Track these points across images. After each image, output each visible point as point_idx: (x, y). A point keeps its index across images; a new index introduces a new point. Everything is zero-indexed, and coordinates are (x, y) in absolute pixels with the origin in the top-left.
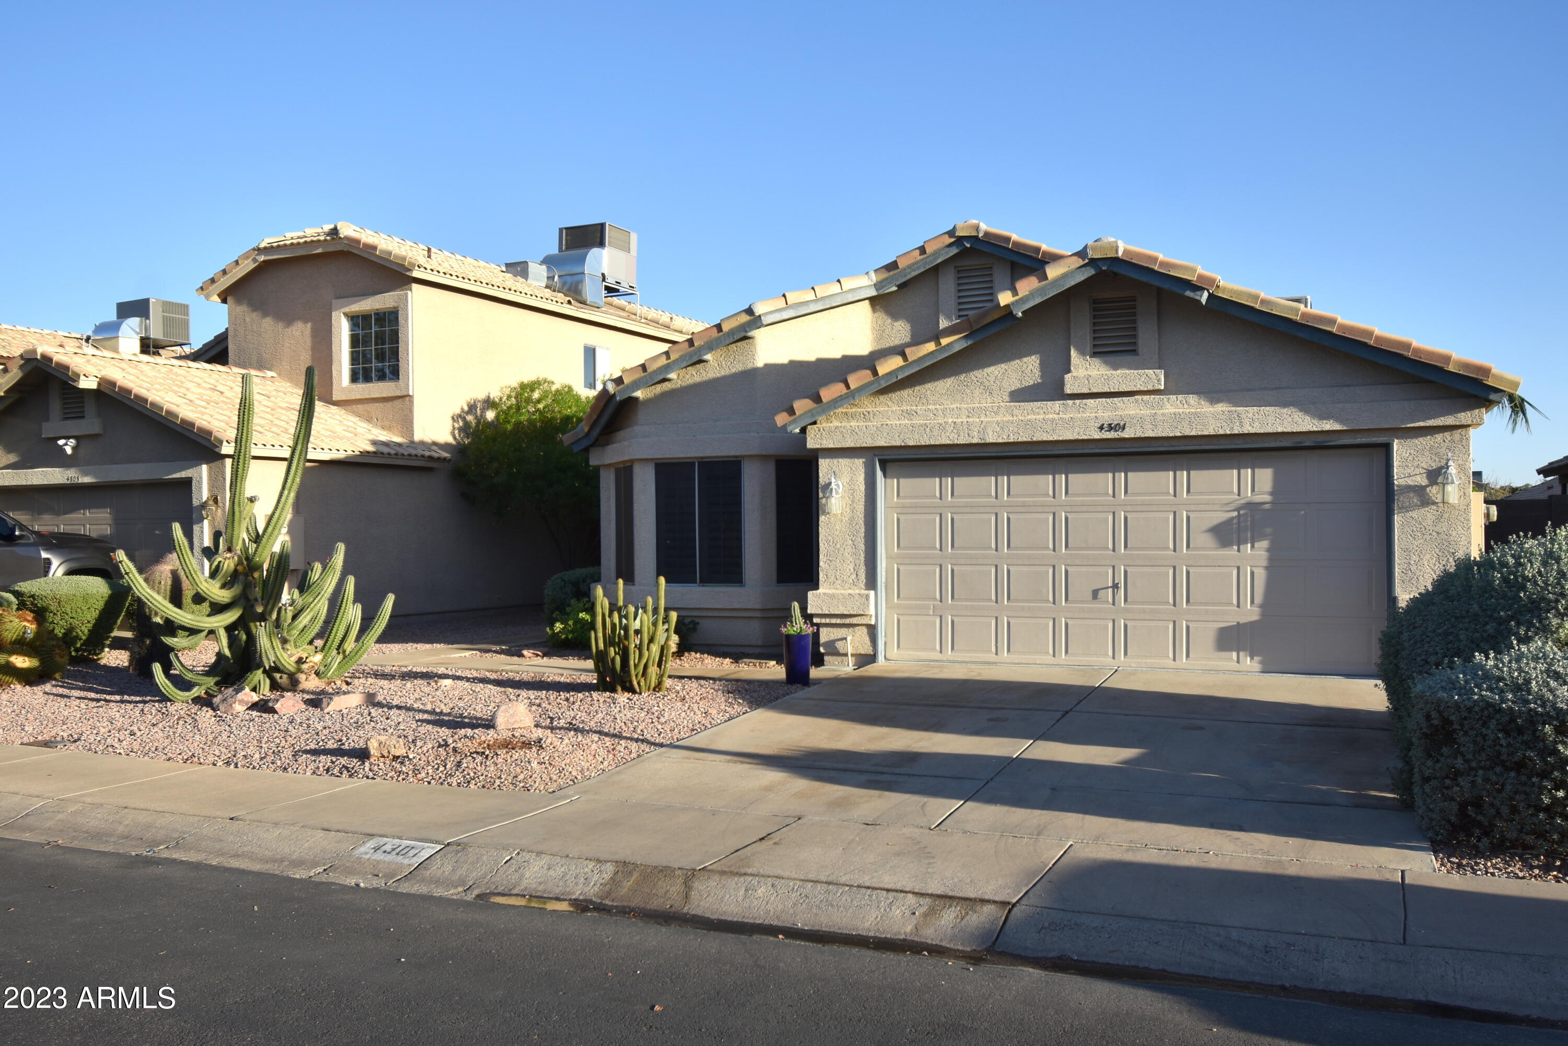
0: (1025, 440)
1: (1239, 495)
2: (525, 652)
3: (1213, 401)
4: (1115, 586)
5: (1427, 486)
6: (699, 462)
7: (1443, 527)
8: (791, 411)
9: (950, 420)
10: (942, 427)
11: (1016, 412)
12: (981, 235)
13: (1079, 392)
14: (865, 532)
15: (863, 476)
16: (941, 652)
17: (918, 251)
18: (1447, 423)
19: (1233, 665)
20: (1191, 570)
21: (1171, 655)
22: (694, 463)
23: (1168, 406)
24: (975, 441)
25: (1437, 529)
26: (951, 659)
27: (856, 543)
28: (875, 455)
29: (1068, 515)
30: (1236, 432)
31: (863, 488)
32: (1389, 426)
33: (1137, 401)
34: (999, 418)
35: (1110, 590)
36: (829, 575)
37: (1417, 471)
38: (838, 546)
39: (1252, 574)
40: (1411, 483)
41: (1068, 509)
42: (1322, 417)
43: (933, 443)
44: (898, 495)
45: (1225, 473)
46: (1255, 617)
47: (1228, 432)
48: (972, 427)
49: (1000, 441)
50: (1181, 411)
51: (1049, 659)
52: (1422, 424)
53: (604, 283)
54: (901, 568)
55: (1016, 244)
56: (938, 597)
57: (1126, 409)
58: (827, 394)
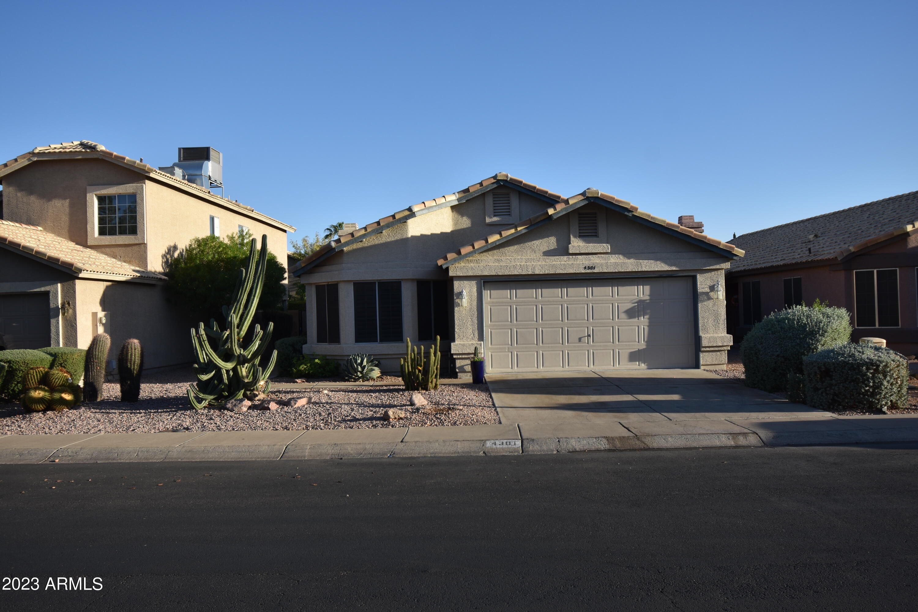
0: (552, 273)
1: (638, 296)
2: (297, 380)
3: (629, 258)
4: (589, 336)
5: (709, 292)
6: (378, 282)
7: (715, 308)
8: (446, 258)
9: (518, 264)
10: (515, 267)
11: (547, 260)
12: (508, 179)
13: (575, 252)
14: (477, 315)
15: (476, 288)
16: (512, 368)
17: (479, 185)
18: (717, 268)
19: (637, 367)
20: (620, 328)
21: (612, 364)
22: (375, 283)
23: (612, 259)
24: (530, 273)
25: (713, 309)
26: (517, 371)
27: (473, 319)
28: (481, 279)
29: (568, 305)
30: (640, 270)
31: (476, 294)
32: (695, 269)
33: (599, 257)
34: (540, 263)
35: (586, 337)
36: (460, 335)
37: (706, 286)
38: (464, 321)
39: (644, 328)
40: (704, 291)
41: (568, 303)
42: (671, 265)
43: (510, 274)
44: (490, 297)
45: (633, 287)
46: (644, 347)
47: (637, 270)
48: (528, 267)
49: (541, 273)
50: (617, 261)
51: (561, 369)
52: (708, 268)
53: (210, 181)
54: (492, 331)
55: (525, 185)
56: (510, 343)
57: (595, 260)
58: (464, 251)
